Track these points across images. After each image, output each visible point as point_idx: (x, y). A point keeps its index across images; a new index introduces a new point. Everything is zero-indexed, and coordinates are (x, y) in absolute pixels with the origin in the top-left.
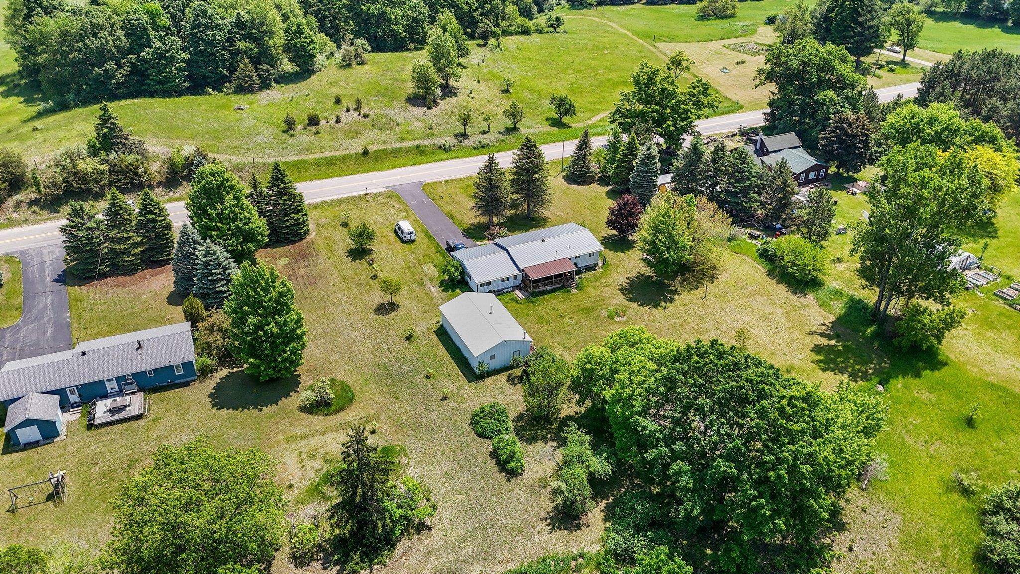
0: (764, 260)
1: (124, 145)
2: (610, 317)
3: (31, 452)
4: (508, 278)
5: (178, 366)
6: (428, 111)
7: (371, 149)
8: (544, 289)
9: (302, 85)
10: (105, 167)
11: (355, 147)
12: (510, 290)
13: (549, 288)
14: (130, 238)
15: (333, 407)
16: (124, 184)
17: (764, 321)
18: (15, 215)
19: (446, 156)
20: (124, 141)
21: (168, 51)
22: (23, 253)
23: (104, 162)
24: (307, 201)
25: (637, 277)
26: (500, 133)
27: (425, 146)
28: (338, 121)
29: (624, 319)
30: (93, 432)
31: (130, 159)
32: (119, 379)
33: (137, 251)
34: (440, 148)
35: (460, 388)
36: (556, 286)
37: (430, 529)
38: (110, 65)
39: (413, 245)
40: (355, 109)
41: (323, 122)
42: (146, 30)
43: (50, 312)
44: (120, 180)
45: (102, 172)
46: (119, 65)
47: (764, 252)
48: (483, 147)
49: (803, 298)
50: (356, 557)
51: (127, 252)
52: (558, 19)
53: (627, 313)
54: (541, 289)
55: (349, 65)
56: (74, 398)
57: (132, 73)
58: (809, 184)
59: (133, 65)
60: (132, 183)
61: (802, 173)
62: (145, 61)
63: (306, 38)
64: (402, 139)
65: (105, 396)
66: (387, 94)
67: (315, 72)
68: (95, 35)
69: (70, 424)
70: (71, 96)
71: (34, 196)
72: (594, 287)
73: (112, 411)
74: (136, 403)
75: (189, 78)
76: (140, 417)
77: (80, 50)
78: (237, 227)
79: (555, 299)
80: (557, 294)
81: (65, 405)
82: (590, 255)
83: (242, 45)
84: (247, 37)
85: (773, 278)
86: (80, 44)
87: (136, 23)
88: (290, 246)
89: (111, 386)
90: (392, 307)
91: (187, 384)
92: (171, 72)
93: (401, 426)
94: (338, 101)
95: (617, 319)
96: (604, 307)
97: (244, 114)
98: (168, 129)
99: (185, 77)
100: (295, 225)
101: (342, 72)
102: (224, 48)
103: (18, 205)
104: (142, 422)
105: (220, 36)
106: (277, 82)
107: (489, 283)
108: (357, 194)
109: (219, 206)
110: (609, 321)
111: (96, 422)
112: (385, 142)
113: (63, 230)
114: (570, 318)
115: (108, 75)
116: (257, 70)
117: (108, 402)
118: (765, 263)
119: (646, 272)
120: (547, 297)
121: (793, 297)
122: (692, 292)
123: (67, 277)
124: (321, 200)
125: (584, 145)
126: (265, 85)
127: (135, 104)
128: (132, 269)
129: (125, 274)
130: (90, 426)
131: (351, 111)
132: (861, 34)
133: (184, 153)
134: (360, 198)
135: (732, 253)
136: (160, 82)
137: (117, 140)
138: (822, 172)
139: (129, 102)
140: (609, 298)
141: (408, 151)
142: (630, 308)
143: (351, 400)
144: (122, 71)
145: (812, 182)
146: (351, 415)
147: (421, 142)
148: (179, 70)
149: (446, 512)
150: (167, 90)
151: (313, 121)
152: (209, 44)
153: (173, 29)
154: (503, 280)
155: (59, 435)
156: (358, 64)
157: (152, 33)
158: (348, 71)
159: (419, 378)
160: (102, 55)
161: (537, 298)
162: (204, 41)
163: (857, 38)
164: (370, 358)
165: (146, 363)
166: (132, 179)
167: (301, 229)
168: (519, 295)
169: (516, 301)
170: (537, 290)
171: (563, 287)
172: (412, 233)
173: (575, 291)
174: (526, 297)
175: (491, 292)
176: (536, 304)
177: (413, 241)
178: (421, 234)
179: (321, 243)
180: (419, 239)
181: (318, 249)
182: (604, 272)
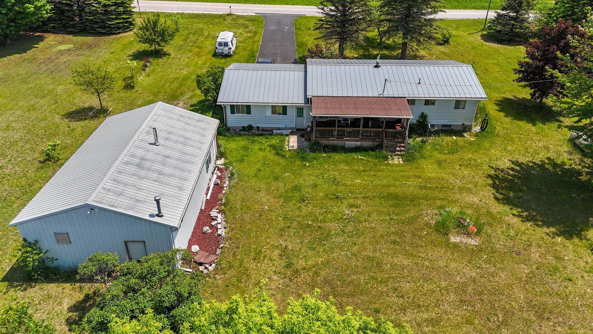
4: (285, 110)
8: (339, 143)
12: (285, 132)
13: (350, 143)
25: (542, 166)
29: (473, 242)
36: (366, 144)
53: (487, 229)
54: (333, 141)
72: (439, 163)
79: (347, 163)
80: (358, 156)
95: (454, 239)
96: (439, 203)
107: (248, 109)
110: (434, 236)
114: (351, 206)
119: (568, 162)
120: (337, 156)
140: (461, 189)
142: (500, 221)
154: (274, 109)
161: (318, 154)
168: (293, 141)
169: (278, 150)
170: (324, 142)
171: (380, 147)
172: (226, 44)
173: (397, 160)
174: (301, 149)
175: (250, 128)
176: (307, 164)
177: (225, 56)
178: (245, 53)
179: (127, 40)
180: (236, 57)
181: (115, 45)
182: (478, 143)
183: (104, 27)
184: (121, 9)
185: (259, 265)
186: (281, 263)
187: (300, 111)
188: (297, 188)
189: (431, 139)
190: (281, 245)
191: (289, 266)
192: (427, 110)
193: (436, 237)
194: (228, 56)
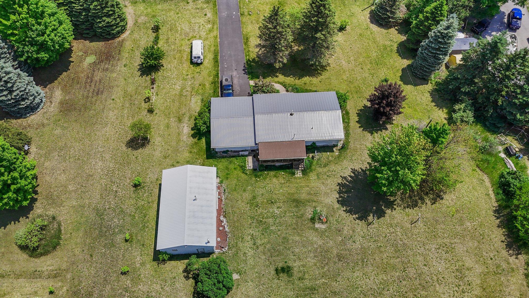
0: (501, 192)
2: (313, 220)
8: (272, 164)
12: (245, 153)
13: (277, 164)
17: (456, 277)
29: (324, 227)
35: (143, 263)
36: (285, 164)
39: (198, 69)
47: (506, 185)
49: (515, 256)
53: (331, 219)
72: (318, 175)
79: (277, 178)
80: (281, 172)
85: (498, 218)
88: (103, 43)
90: (144, 142)
95: (317, 226)
96: (314, 204)
114: (278, 207)
118: (500, 197)
120: (272, 172)
121: (504, 253)
122: (407, 210)
135: (475, 168)
140: (324, 193)
142: (336, 212)
146: (48, 263)
159: (120, 239)
161: (263, 172)
164: (97, 198)
168: (250, 162)
170: (265, 164)
171: (291, 166)
172: (199, 57)
173: (299, 173)
174: (254, 169)
175: (227, 151)
176: (258, 179)
177: (198, 64)
178: (210, 56)
179: (128, 45)
180: (206, 63)
181: (123, 54)
182: (339, 157)
183: (109, 34)
185: (243, 244)
186: (251, 243)
188: (254, 197)
189: (317, 156)
190: (251, 233)
191: (254, 244)
193: (310, 225)
194: (201, 63)
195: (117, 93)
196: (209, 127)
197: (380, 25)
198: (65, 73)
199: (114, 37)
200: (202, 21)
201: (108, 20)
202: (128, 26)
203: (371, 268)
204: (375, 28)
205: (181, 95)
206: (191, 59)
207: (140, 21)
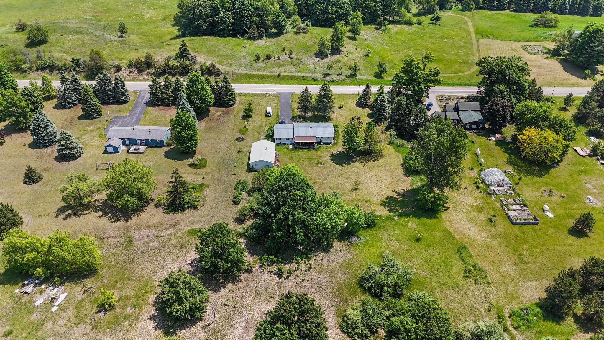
1: (187, 57)
2: (317, 164)
3: (109, 155)
4: (289, 139)
5: (159, 141)
6: (321, 60)
7: (282, 74)
9: (275, 40)
10: (178, 64)
11: (276, 71)
12: (289, 144)
13: (303, 147)
14: (169, 93)
15: (198, 167)
16: (183, 72)
18: (146, 77)
19: (314, 83)
20: (188, 55)
21: (224, 18)
22: (140, 91)
23: (179, 62)
24: (236, 92)
26: (346, 76)
27: (306, 77)
28: (279, 59)
29: (322, 166)
30: (128, 154)
31: (188, 63)
32: (141, 140)
33: (170, 99)
34: (313, 79)
35: (242, 173)
36: (307, 147)
37: (198, 209)
38: (202, 21)
40: (289, 55)
41: (272, 59)
42: (218, 8)
43: (137, 114)
44: (182, 70)
45: (177, 66)
46: (205, 22)
48: (333, 82)
49: (407, 177)
50: (170, 209)
51: (167, 98)
52: (438, 17)
53: (326, 164)
54: (300, 147)
55: (299, 33)
56: (127, 142)
57: (210, 25)
58: (471, 130)
59: (211, 23)
60: (186, 72)
61: (467, 124)
62: (215, 21)
63: (281, 19)
64: (300, 72)
65: (136, 144)
66: (307, 49)
67: (283, 34)
68: (198, 9)
69: (123, 150)
70: (187, 32)
71: (153, 71)
72: (322, 151)
73: (136, 149)
74: (142, 148)
75: (232, 30)
76: (142, 153)
77: (192, 14)
78: (200, 97)
79: (303, 151)
80: (305, 150)
81: (124, 143)
82: (328, 138)
83: (254, 18)
84: (258, 15)
85: (402, 167)
86: (193, 12)
87: (215, 5)
88: (225, 108)
89: (138, 142)
90: (243, 139)
91: (161, 147)
92: (224, 27)
93: (213, 178)
94: (284, 50)
95: (319, 165)
96: (319, 159)
97: (244, 49)
98: (209, 52)
99: (230, 29)
100: (228, 100)
101: (294, 36)
102: (248, 19)
103: (148, 74)
104: (142, 155)
105: (247, 13)
106: (266, 36)
107: (280, 139)
108: (263, 93)
109: (194, 88)
111: (129, 151)
112: (291, 72)
113: (150, 86)
114: (302, 160)
115: (200, 26)
116: (258, 30)
117: (135, 146)
118: (405, 160)
120: (301, 150)
121: (402, 176)
122: (361, 163)
123: (148, 104)
124: (248, 92)
125: (367, 89)
126: (260, 37)
127: (207, 39)
128: (168, 105)
129: (165, 106)
130: (128, 152)
131: (287, 55)
132: (590, 53)
133: (207, 64)
134: (263, 95)
135: (395, 151)
136: (220, 30)
137: (185, 55)
138: (481, 126)
139: (206, 37)
140: (324, 157)
141: (297, 78)
142: (328, 163)
143: (204, 167)
144: (206, 24)
145: (473, 129)
146: (202, 171)
147: (305, 75)
148: (228, 26)
149: (206, 207)
150: (222, 34)
151: (268, 57)
152: (242, 16)
153: (231, 8)
154: (286, 139)
155: (118, 152)
156: (303, 33)
157: (221, 10)
158: (298, 36)
159: (232, 166)
160: (200, 17)
161: (296, 150)
162: (240, 15)
163: (587, 55)
164: (221, 155)
165: (150, 137)
166: (186, 71)
167: (231, 102)
168: (291, 147)
169: (288, 149)
170: (298, 147)
171: (310, 148)
172: (270, 113)
173: (313, 151)
174: (293, 149)
175: (281, 143)
176: (294, 152)
177: (269, 117)
178: (275, 115)
179: (236, 110)
180: (273, 116)
181: (233, 112)
182: (332, 146)
183: (228, 105)
184: (233, 98)
187: (292, 139)
188: (292, 157)
189: (322, 146)
192: (321, 139)
193: (316, 165)
194: (271, 116)
195: (231, 125)
196: (273, 133)
197: (361, 107)
198: (206, 118)
199: (230, 106)
200: (272, 103)
201: (229, 97)
202: (236, 103)
203: (341, 178)
204: (358, 108)
205: (260, 126)
206: (266, 114)
207: (242, 102)
